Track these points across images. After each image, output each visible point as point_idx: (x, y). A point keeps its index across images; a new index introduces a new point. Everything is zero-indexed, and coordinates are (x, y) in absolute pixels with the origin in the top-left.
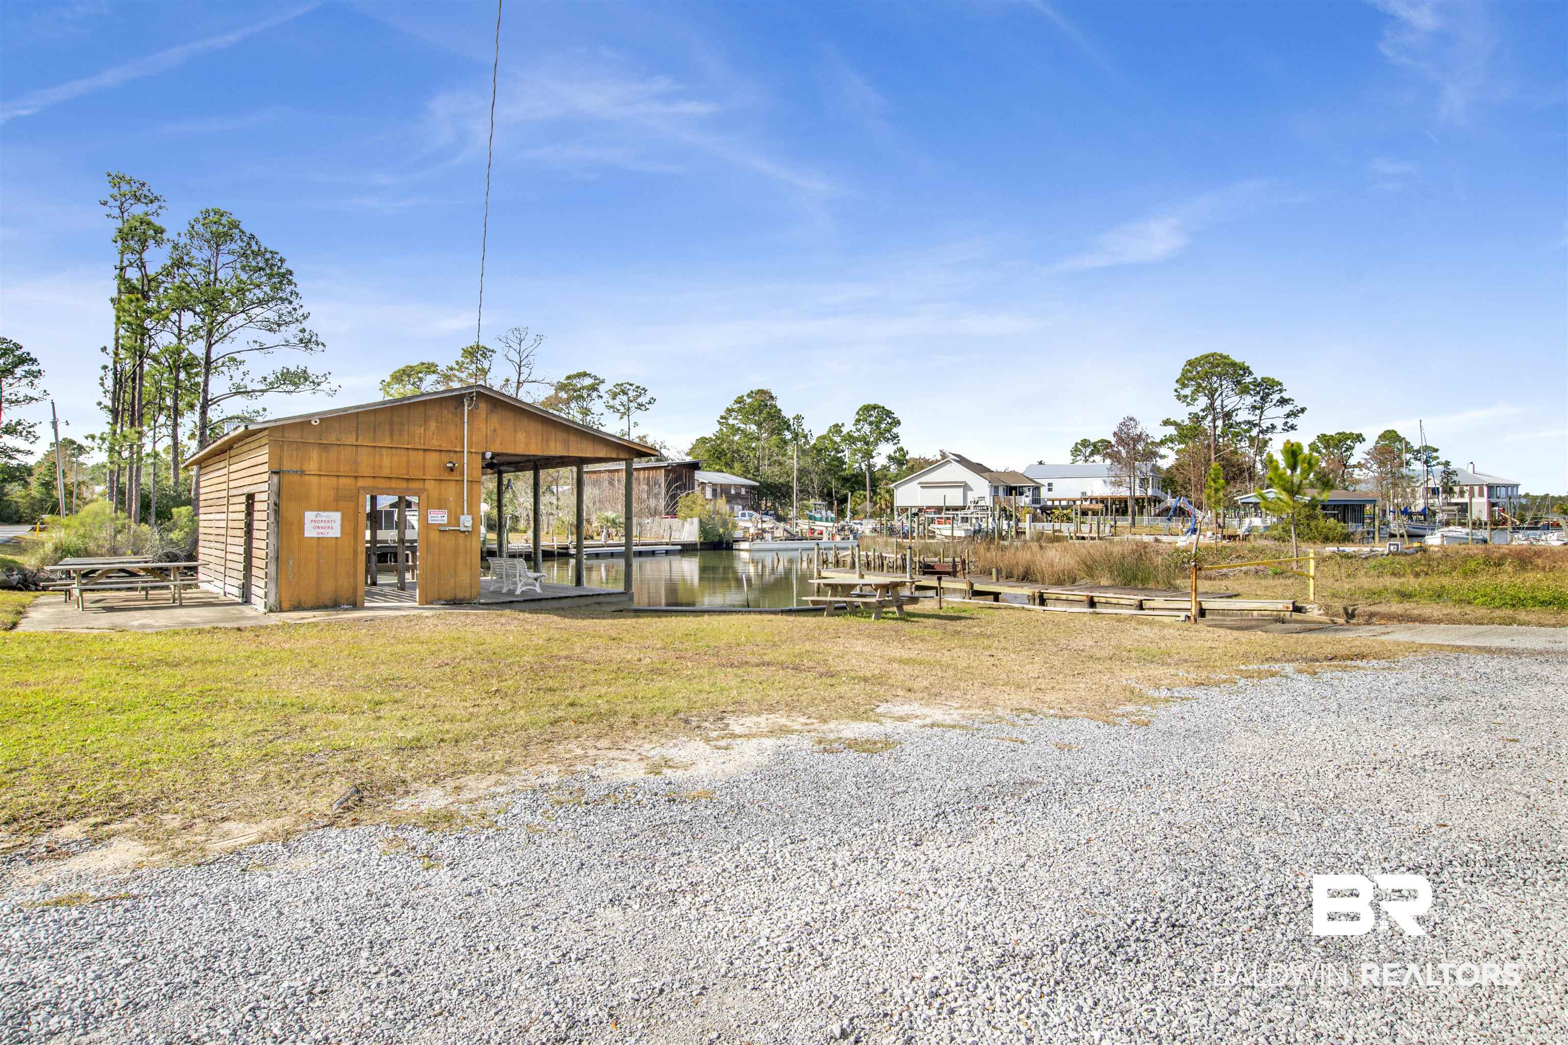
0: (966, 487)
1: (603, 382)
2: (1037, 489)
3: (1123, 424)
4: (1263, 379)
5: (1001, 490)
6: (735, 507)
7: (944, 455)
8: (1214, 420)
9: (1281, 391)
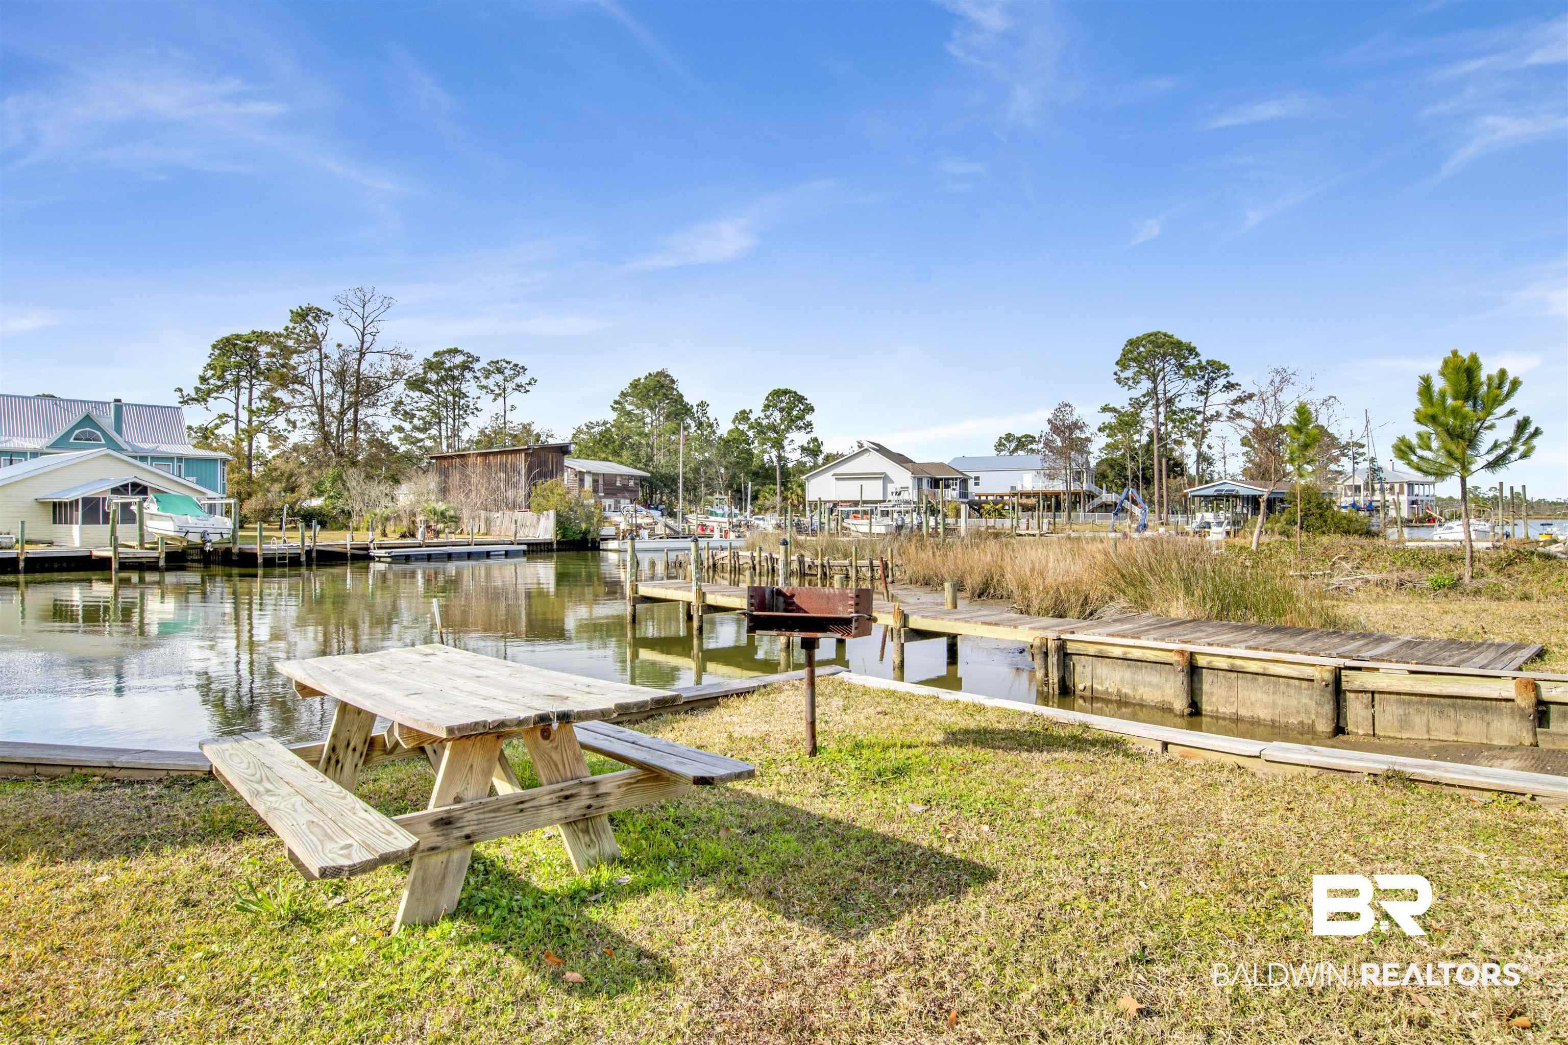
0: (885, 478)
1: (478, 360)
2: (964, 481)
3: (1059, 410)
4: (1208, 362)
5: (925, 482)
6: (622, 501)
7: (860, 446)
8: (1157, 406)
9: (1227, 375)
